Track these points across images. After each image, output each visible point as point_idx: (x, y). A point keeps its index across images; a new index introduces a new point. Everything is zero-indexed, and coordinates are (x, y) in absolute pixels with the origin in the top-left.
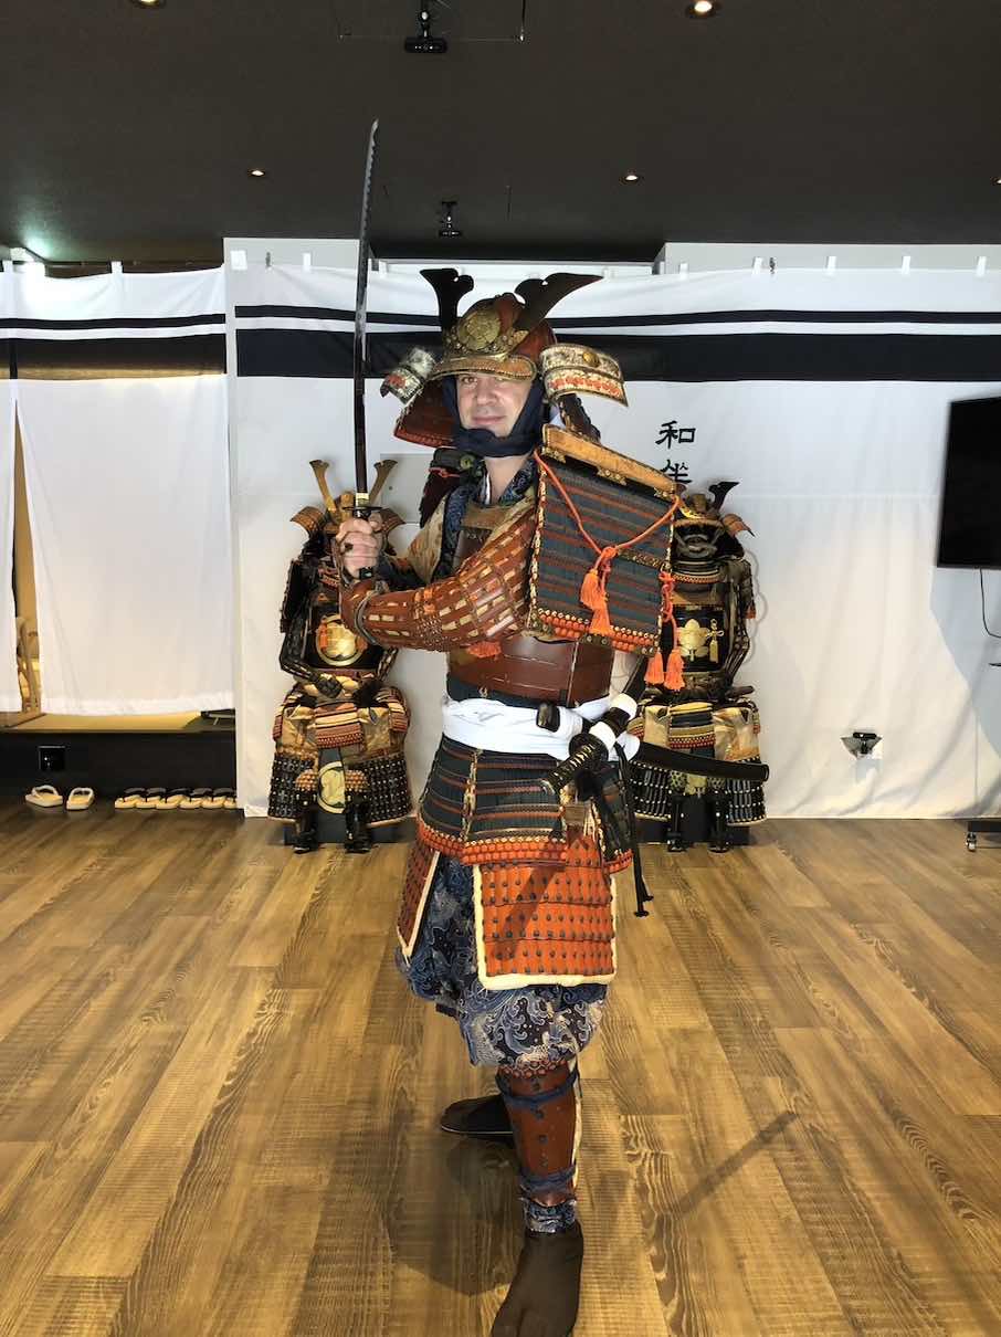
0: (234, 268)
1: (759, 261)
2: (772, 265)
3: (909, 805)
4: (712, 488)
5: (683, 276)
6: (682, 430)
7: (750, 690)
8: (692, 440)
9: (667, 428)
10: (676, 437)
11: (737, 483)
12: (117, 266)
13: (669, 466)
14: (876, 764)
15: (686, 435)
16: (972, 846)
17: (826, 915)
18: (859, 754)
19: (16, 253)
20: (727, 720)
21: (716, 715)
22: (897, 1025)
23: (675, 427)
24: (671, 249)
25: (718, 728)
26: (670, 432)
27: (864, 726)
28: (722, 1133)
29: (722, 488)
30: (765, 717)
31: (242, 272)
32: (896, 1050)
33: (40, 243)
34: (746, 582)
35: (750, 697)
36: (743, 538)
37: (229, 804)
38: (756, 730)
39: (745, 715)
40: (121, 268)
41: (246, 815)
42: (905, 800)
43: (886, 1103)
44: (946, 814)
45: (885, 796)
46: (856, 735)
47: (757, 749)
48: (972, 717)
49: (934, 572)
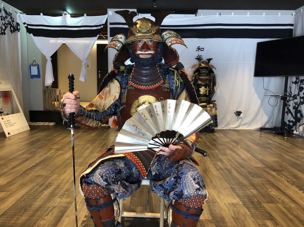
0: (109, 15)
1: (217, 13)
2: (220, 14)
3: (248, 127)
4: (208, 60)
5: (202, 16)
6: (201, 48)
7: (215, 101)
8: (203, 50)
9: (198, 48)
10: (200, 50)
11: (212, 59)
12: (85, 15)
13: (198, 56)
14: (241, 118)
15: (202, 49)
16: (261, 133)
17: (230, 142)
18: (238, 116)
19: (65, 12)
20: (210, 107)
21: (208, 106)
22: (243, 156)
23: (200, 48)
24: (199, 11)
25: (208, 109)
26: (199, 49)
27: (239, 110)
28: (209, 168)
30: (218, 107)
31: (111, 16)
32: (243, 159)
33: (69, 11)
34: (214, 79)
35: (215, 102)
36: (213, 70)
37: (107, 125)
38: (216, 109)
39: (214, 106)
41: (111, 127)
43: (240, 165)
44: (256, 129)
45: (242, 125)
46: (237, 112)
47: (216, 113)
48: (261, 109)
49: (254, 78)
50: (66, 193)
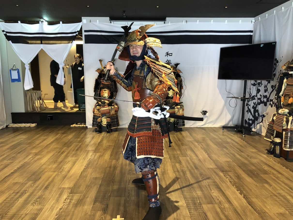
0: (84, 23)
1: (184, 21)
2: (187, 22)
3: (213, 125)
4: (175, 65)
5: (170, 24)
6: (170, 54)
7: (182, 103)
8: (172, 56)
9: (167, 53)
11: (180, 64)
12: (61, 22)
13: (167, 60)
14: (207, 117)
16: (223, 131)
17: (193, 142)
18: (204, 115)
19: (42, 20)
20: (178, 108)
21: (176, 107)
24: (167, 18)
25: (176, 110)
27: (204, 110)
29: (177, 65)
30: (185, 108)
33: (46, 18)
34: (181, 82)
36: (180, 74)
37: (85, 126)
38: (183, 110)
39: (181, 107)
40: (62, 23)
41: (88, 128)
42: (213, 123)
43: (195, 166)
44: (220, 126)
45: (208, 123)
47: (183, 113)
48: (225, 107)
49: (218, 81)
50: (38, 200)
